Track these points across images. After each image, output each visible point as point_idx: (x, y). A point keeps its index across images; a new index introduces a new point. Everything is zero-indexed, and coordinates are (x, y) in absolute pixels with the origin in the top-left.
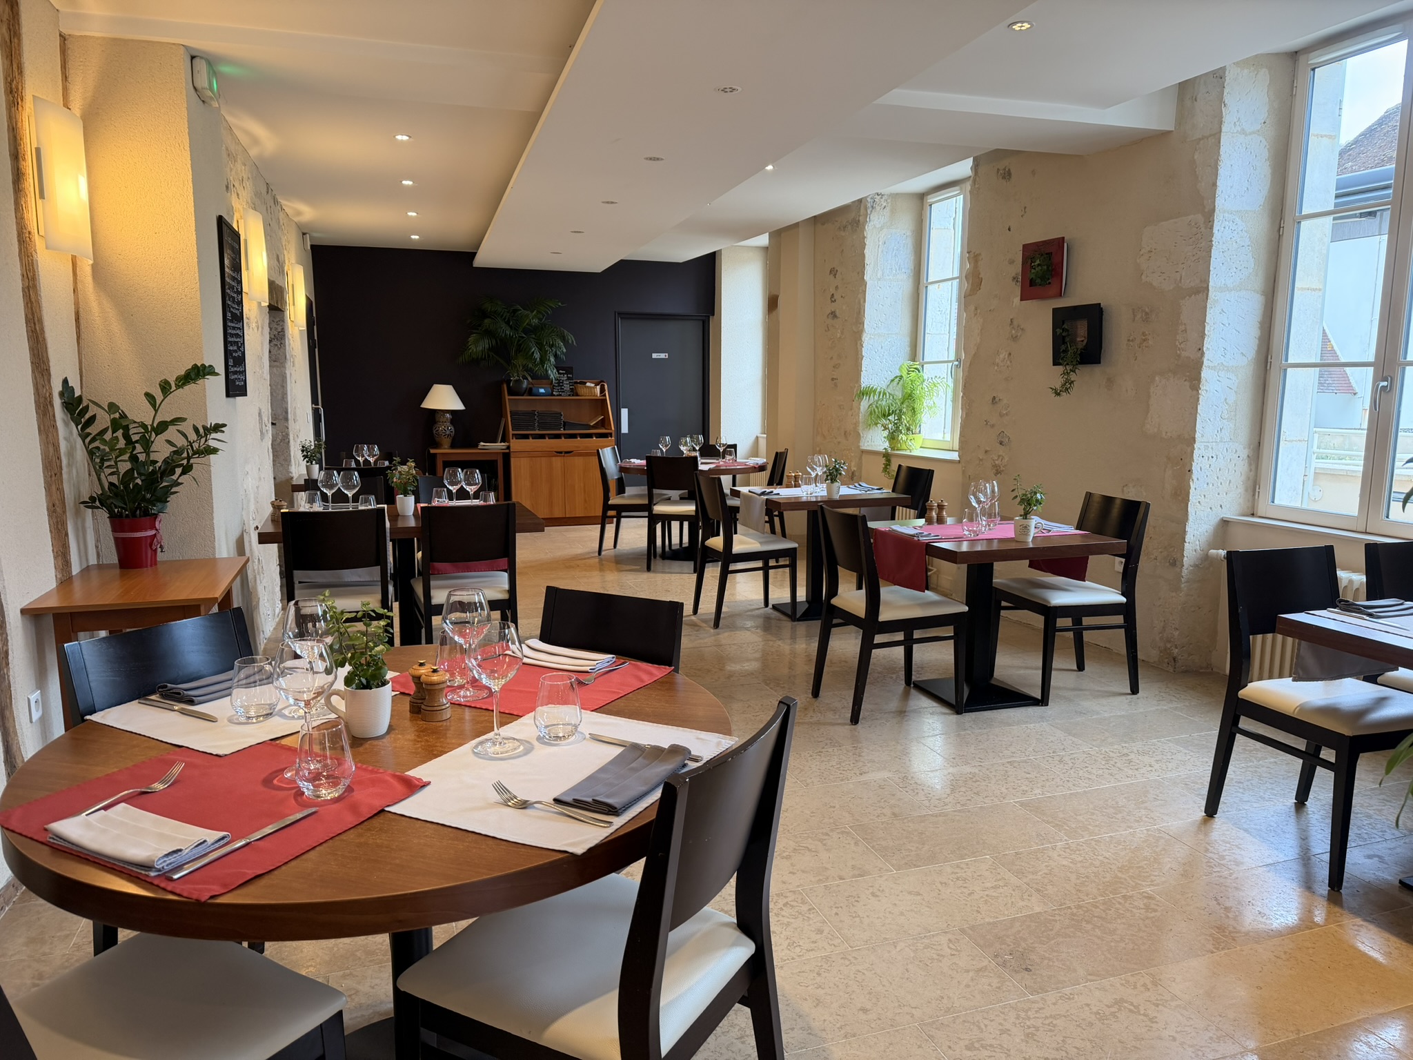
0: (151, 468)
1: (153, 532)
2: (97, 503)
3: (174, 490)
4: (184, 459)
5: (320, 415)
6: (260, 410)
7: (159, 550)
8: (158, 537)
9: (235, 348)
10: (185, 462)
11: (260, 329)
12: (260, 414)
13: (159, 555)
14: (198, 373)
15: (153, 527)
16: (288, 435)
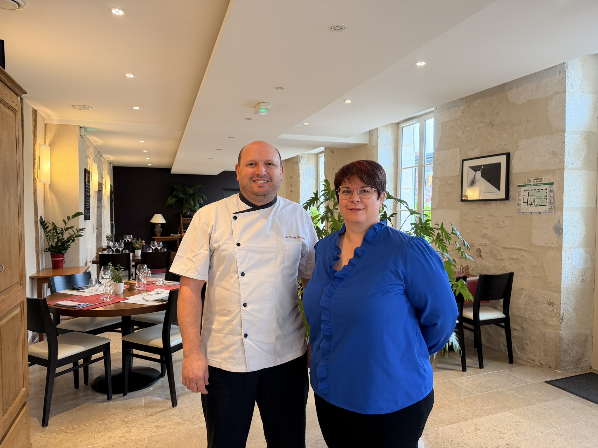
0: (63, 240)
1: (62, 259)
2: (48, 250)
3: (69, 247)
4: (73, 238)
5: (113, 225)
6: (93, 224)
7: (64, 263)
8: (64, 260)
9: (87, 206)
10: (73, 239)
11: (94, 198)
12: (93, 225)
13: (64, 265)
14: (78, 214)
15: (63, 257)
16: (101, 232)
